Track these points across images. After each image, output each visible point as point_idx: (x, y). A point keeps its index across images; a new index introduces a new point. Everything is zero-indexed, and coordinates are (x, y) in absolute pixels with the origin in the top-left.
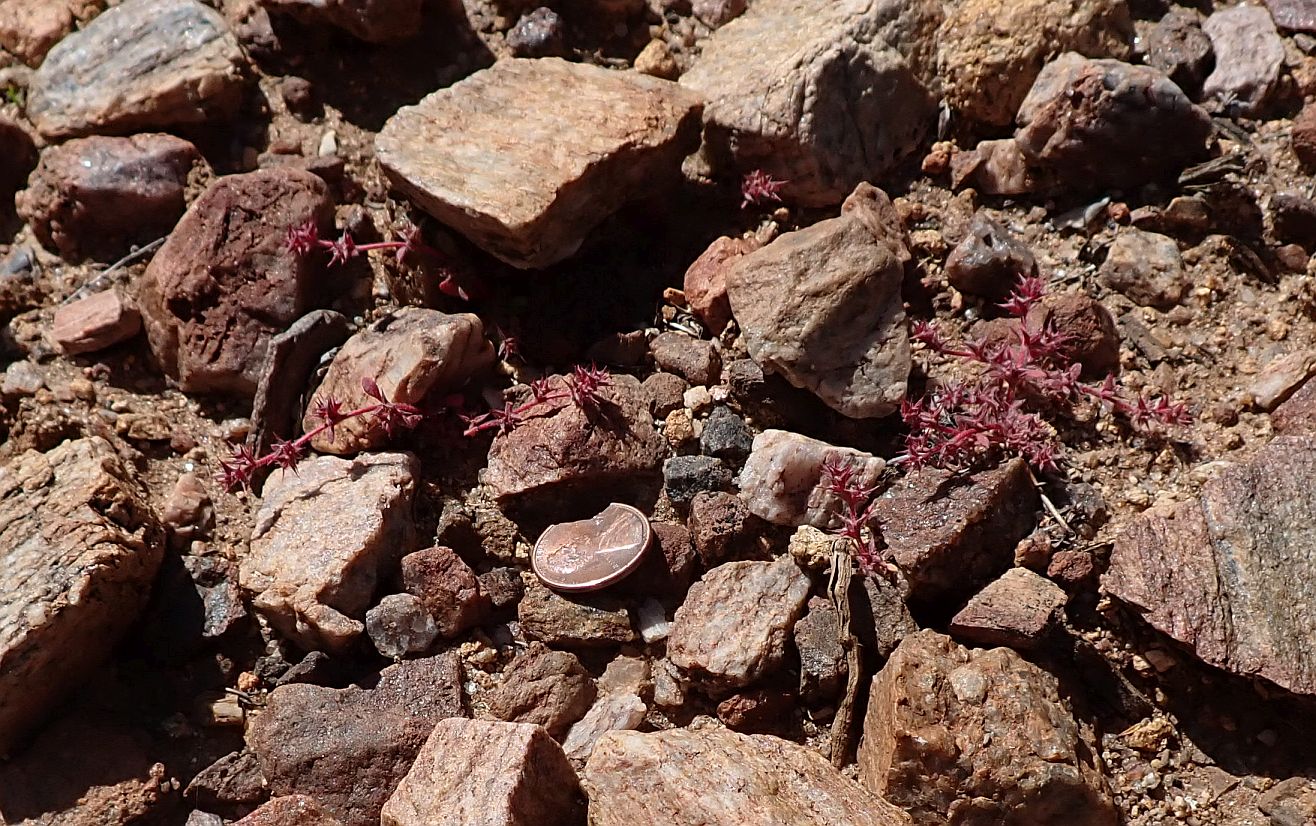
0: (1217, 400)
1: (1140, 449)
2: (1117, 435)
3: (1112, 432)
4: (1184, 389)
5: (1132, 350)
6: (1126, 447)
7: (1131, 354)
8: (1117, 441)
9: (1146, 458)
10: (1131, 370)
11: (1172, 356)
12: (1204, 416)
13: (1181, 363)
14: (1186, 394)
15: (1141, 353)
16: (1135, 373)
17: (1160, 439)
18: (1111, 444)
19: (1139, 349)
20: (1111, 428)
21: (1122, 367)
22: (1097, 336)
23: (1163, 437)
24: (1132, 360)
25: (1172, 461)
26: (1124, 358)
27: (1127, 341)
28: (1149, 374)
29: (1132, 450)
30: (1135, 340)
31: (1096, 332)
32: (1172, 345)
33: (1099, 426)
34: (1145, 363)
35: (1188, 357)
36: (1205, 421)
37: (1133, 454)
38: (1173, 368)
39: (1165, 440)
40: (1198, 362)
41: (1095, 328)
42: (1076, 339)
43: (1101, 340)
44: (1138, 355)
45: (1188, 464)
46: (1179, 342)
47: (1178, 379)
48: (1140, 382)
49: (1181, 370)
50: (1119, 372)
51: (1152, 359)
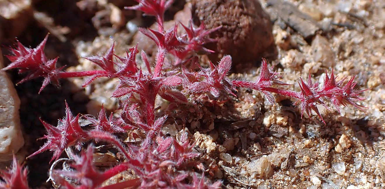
0: (379, 64)
1: (316, 138)
2: (287, 126)
3: (281, 125)
4: (344, 59)
5: (285, 29)
6: (300, 139)
7: (284, 34)
8: (288, 134)
9: (323, 149)
10: (288, 49)
11: (325, 27)
12: (371, 83)
13: (334, 32)
14: (347, 64)
15: (294, 31)
16: (293, 53)
17: (333, 122)
18: (283, 139)
19: (292, 28)
20: (279, 119)
21: (279, 49)
22: (245, 21)
23: (336, 118)
24: (286, 39)
25: (353, 146)
26: (278, 39)
27: (279, 22)
28: (307, 51)
29: (307, 142)
30: (286, 19)
31: (244, 18)
32: (322, 17)
33: (266, 121)
34: (301, 40)
35: (340, 26)
36: (373, 89)
37: (309, 146)
38: (328, 39)
39: (340, 122)
40: (350, 28)
41: (241, 14)
42: (223, 29)
43: (250, 25)
44: (291, 34)
45: (371, 145)
46: (328, 12)
47: (336, 49)
48: (299, 60)
49: (337, 40)
50: (277, 54)
51: (307, 34)
